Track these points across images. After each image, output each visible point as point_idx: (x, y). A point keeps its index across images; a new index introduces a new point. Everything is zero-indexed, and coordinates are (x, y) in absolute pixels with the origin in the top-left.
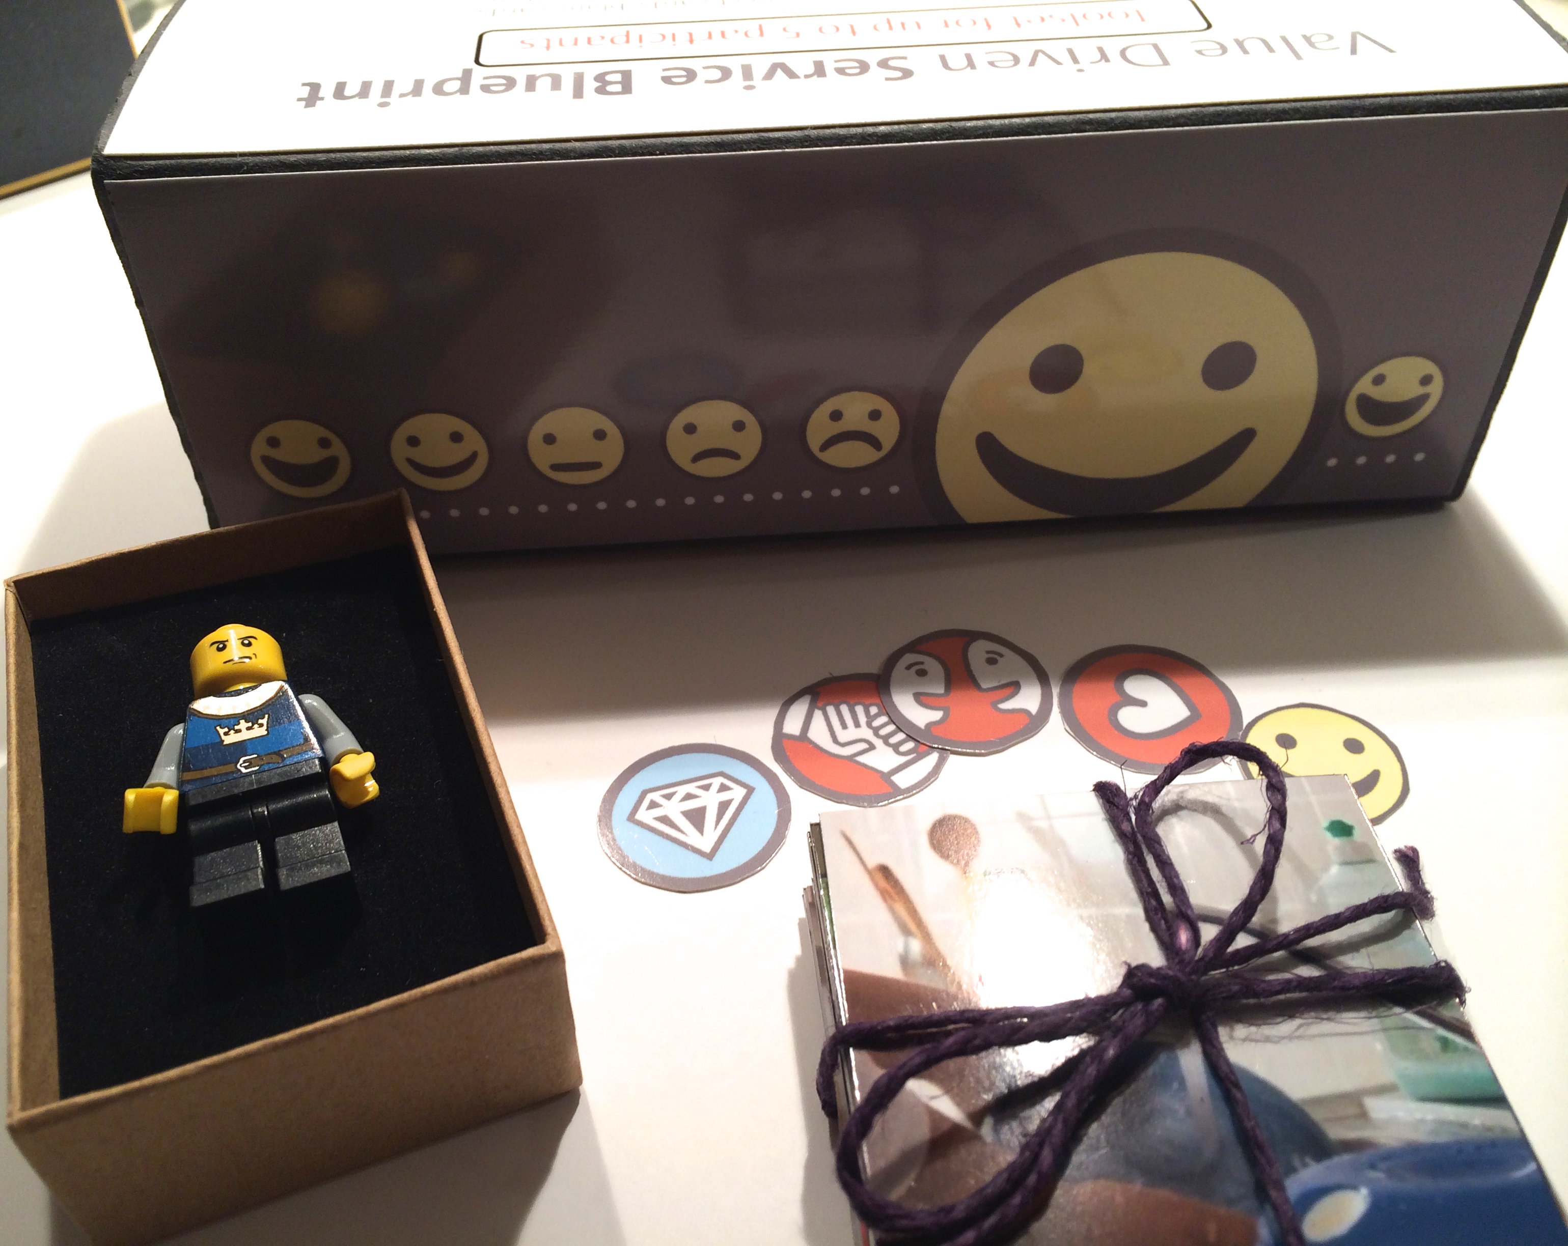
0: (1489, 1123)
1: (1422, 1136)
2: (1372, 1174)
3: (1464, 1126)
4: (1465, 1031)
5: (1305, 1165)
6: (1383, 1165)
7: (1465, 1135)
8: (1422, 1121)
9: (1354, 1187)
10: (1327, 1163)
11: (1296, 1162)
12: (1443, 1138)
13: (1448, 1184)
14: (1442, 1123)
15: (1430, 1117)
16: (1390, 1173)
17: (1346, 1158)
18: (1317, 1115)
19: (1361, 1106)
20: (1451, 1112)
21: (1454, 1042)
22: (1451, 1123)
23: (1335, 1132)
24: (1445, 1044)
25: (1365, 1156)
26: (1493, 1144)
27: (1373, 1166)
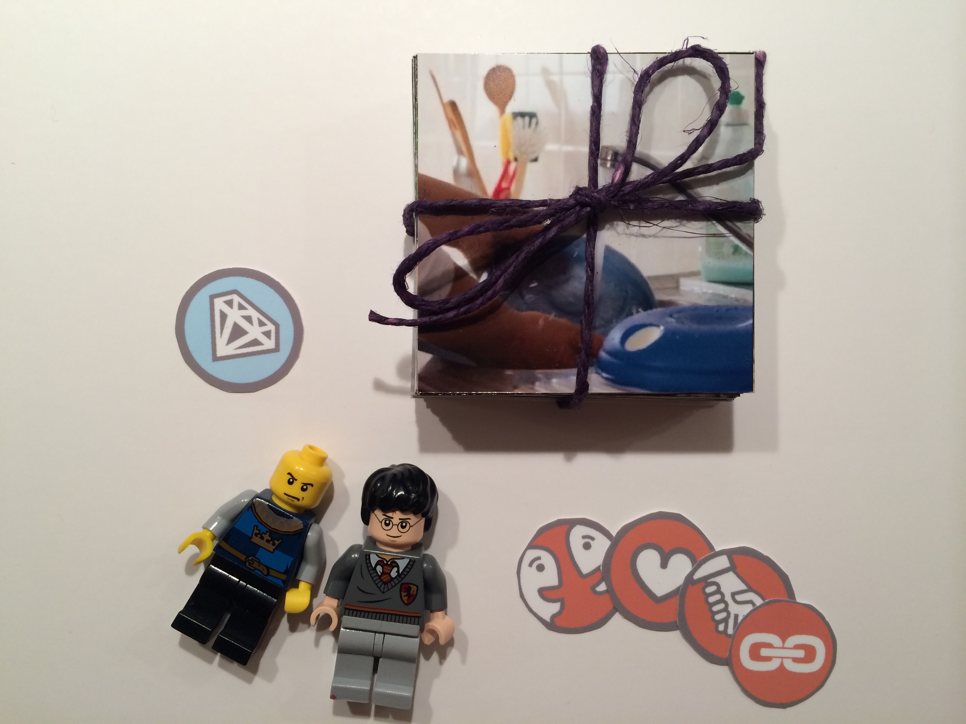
0: (739, 297)
1: (701, 302)
2: (670, 320)
3: (725, 297)
4: (750, 243)
5: (638, 312)
6: (676, 316)
7: (725, 302)
8: (705, 293)
9: (658, 326)
10: (649, 312)
11: (634, 311)
12: (712, 304)
13: (705, 328)
14: (714, 295)
15: (710, 291)
16: (678, 320)
17: (659, 310)
18: (653, 286)
19: (678, 282)
20: (723, 289)
21: (741, 248)
22: (719, 295)
23: (659, 296)
24: (736, 249)
25: (669, 310)
26: (736, 308)
27: (671, 316)
